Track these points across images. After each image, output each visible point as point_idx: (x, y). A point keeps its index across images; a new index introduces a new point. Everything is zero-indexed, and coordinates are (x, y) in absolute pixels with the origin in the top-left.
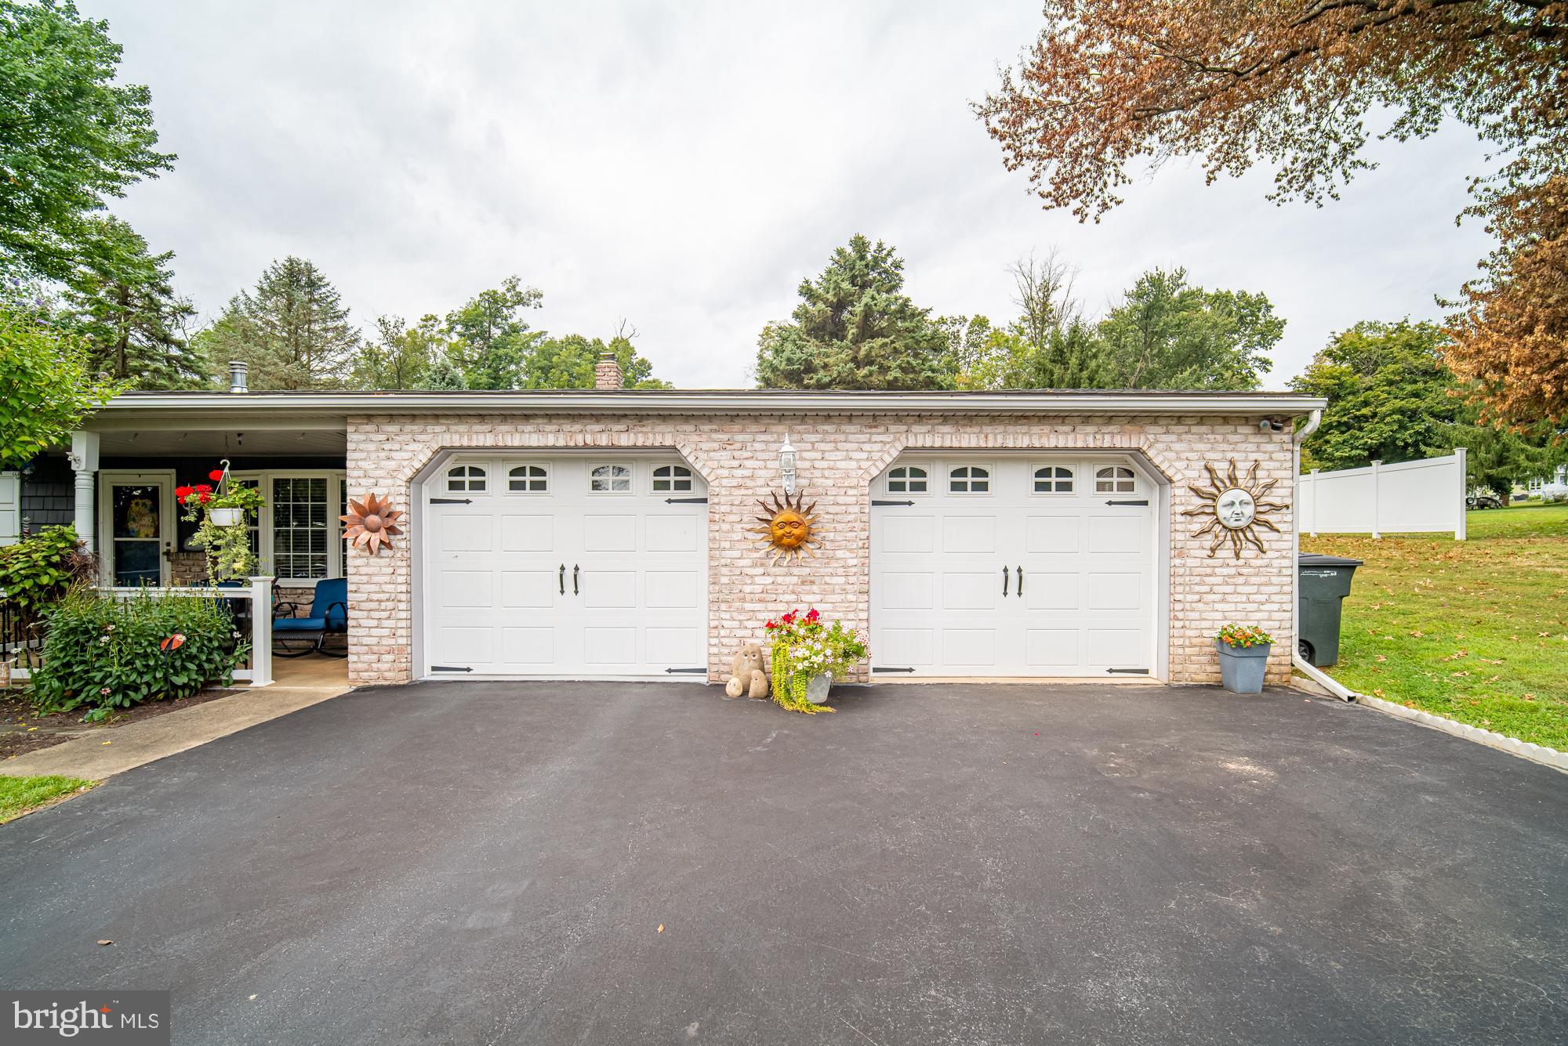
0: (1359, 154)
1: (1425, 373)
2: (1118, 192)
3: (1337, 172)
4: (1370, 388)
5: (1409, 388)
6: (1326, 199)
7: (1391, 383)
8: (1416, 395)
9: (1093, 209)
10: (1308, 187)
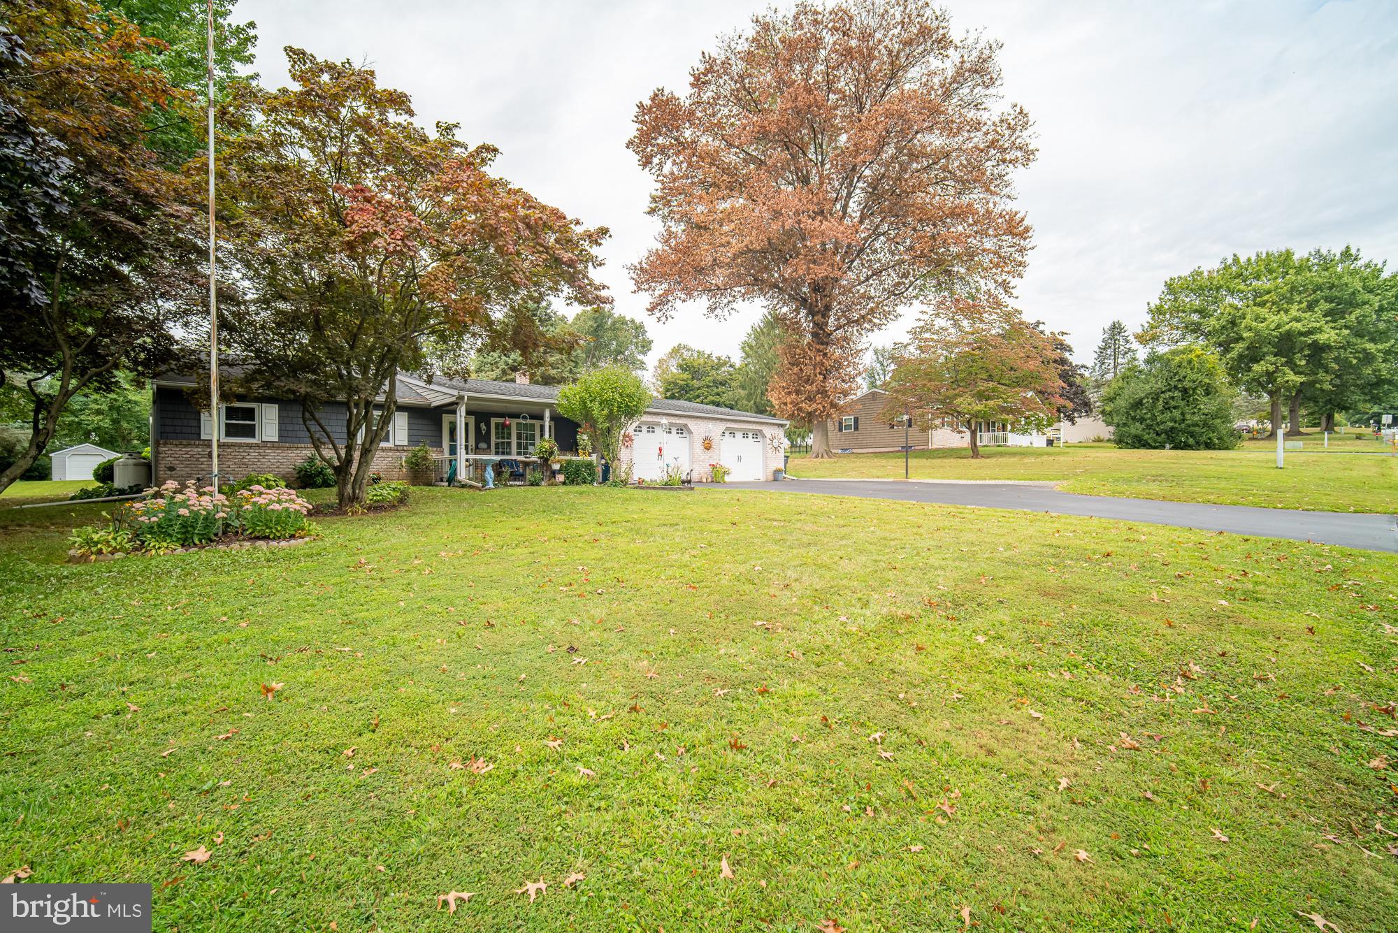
0: (734, 305)
1: (721, 383)
2: (672, 313)
3: (726, 310)
4: (699, 388)
5: (716, 390)
6: (722, 319)
7: (708, 387)
8: (718, 394)
9: (664, 319)
10: (716, 313)
